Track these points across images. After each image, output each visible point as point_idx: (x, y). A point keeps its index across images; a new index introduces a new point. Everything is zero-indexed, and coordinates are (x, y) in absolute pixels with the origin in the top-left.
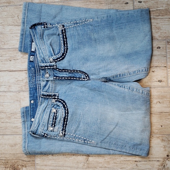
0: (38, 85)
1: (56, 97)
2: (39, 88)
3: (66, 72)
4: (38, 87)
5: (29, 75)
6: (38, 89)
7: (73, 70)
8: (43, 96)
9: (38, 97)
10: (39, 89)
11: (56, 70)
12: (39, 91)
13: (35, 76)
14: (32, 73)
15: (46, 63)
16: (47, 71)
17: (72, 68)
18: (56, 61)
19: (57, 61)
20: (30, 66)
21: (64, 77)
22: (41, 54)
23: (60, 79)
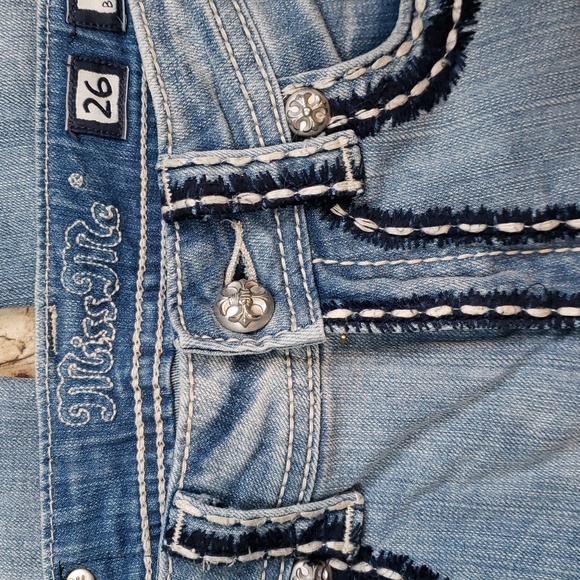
0: (148, 399)
1: (346, 547)
2: (150, 437)
3: (470, 236)
4: (149, 421)
5: (56, 282)
6: (141, 444)
7: (550, 213)
8: (202, 551)
9: (145, 535)
10: (151, 447)
11: (349, 224)
12: (151, 465)
13: (123, 300)
14: (91, 260)
15: (239, 144)
16: (239, 245)
17: (547, 189)
18: (364, 115)
19: (373, 113)
20: (76, 180)
21: (444, 298)
22: (190, 48)
23: (402, 321)
